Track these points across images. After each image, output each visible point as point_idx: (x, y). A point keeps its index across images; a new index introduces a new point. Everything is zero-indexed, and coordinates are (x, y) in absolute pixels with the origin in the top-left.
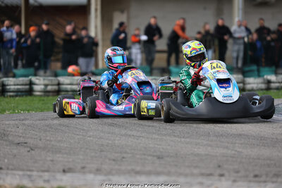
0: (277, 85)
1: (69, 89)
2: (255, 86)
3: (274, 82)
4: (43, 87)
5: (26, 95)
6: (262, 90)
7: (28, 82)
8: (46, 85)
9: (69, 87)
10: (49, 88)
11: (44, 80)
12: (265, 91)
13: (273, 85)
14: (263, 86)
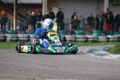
0: (112, 40)
1: (22, 40)
2: (102, 40)
3: (111, 39)
4: (10, 38)
5: (3, 42)
6: (105, 41)
7: (4, 36)
8: (12, 38)
9: (22, 39)
10: (13, 39)
11: (11, 35)
12: (106, 42)
13: (110, 40)
14: (106, 40)
